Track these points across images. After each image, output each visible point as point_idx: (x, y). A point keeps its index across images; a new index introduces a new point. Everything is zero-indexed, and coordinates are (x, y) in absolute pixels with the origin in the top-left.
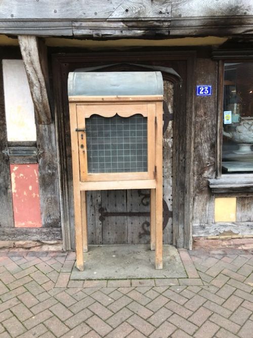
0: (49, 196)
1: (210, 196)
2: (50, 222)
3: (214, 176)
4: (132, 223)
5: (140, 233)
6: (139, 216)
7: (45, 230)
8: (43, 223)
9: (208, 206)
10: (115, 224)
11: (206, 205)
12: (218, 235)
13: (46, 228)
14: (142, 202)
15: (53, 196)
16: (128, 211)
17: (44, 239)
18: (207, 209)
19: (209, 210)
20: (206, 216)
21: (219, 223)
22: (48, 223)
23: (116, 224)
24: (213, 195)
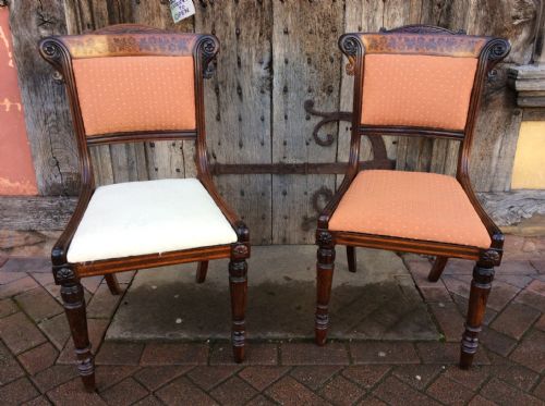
0: (50, 107)
1: (509, 117)
2: (59, 180)
3: (528, 56)
4: (285, 193)
5: (305, 218)
6: (304, 173)
7: (46, 203)
8: (41, 184)
9: (498, 145)
10: (239, 196)
11: (494, 141)
12: (515, 224)
13: (49, 199)
14: (315, 134)
15: (59, 108)
16: (276, 161)
17: (46, 226)
18: (496, 152)
19: (499, 157)
20: (489, 173)
21: (523, 193)
22: (54, 184)
23: (242, 193)
24: (517, 114)
